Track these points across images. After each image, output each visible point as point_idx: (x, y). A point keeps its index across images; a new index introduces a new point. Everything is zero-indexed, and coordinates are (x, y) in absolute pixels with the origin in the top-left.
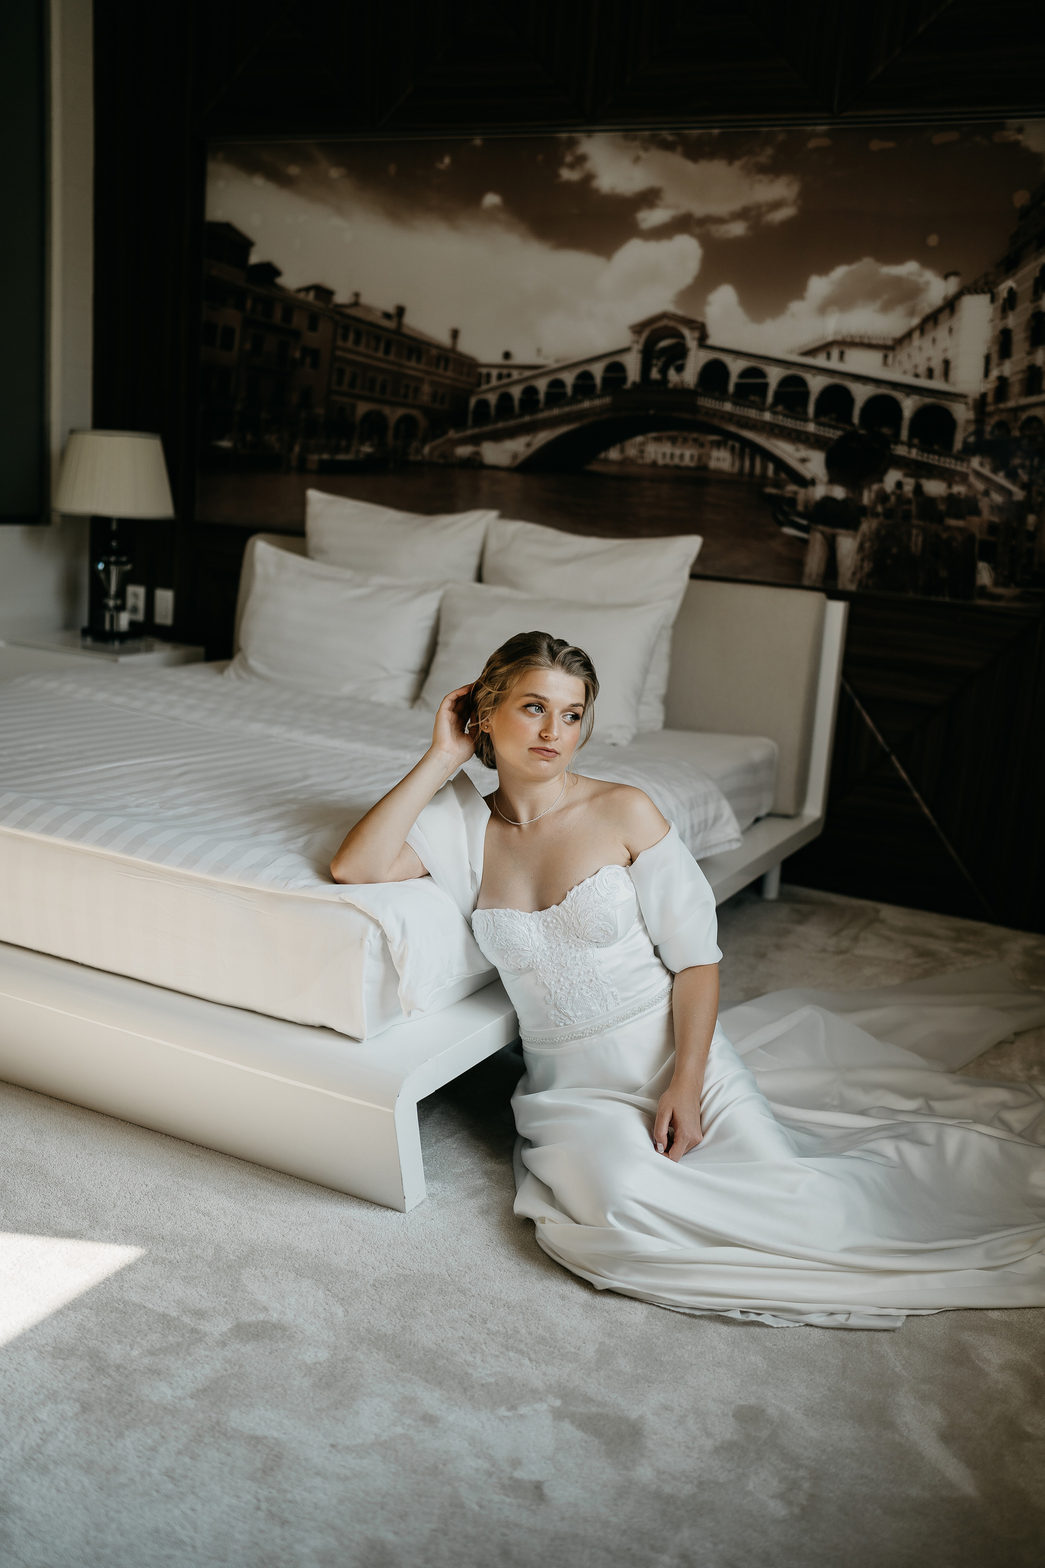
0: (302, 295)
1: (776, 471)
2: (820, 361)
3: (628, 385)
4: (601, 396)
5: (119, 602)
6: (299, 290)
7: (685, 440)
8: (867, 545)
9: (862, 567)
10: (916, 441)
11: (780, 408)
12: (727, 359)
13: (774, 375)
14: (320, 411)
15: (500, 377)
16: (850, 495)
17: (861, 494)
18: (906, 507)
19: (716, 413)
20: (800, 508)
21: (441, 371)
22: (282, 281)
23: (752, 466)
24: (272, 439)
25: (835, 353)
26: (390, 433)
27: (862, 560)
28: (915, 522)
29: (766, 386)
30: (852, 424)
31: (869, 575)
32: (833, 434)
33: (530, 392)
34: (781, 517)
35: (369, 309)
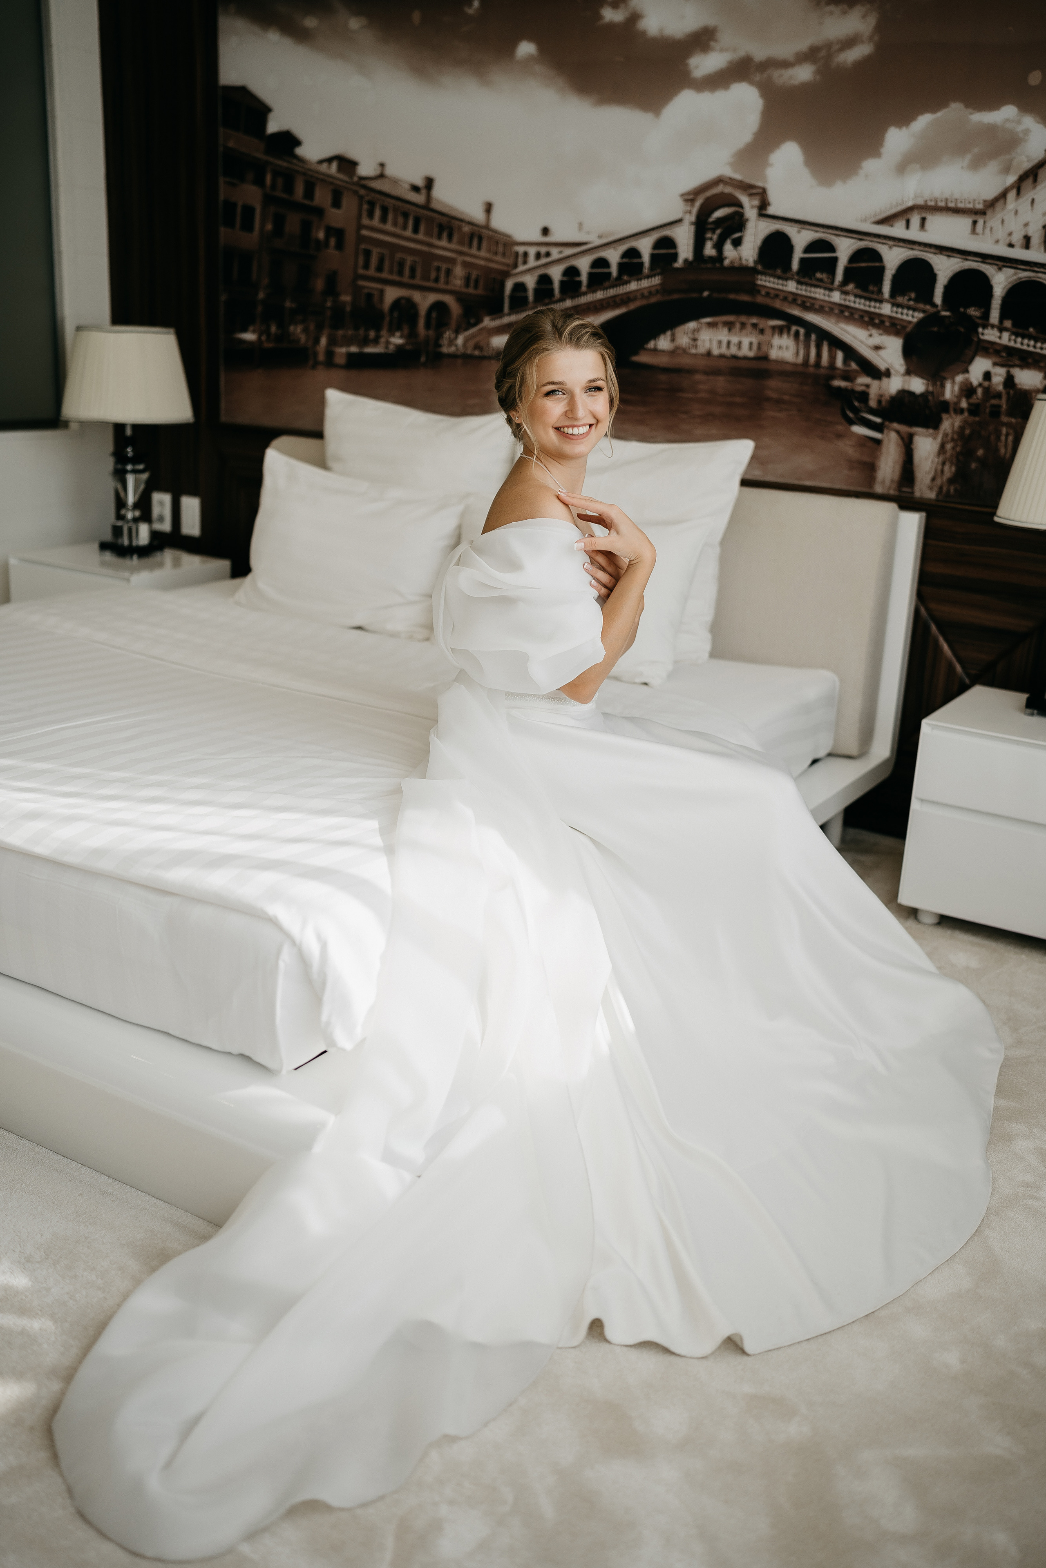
0: (324, 167)
1: (846, 361)
2: (898, 230)
3: (679, 263)
4: (648, 277)
5: (137, 513)
6: (321, 162)
7: (743, 325)
8: (949, 446)
9: (942, 471)
10: (1008, 324)
11: (850, 287)
12: (790, 230)
13: (845, 248)
14: (346, 298)
15: (538, 256)
16: (931, 389)
17: (943, 386)
18: (994, 402)
19: (776, 294)
20: (873, 403)
21: (474, 251)
22: (300, 151)
23: (819, 355)
24: (297, 330)
25: (915, 220)
26: (421, 322)
27: (944, 463)
28: (1005, 419)
29: (835, 260)
30: (934, 305)
31: (951, 481)
32: (913, 317)
33: (572, 272)
34: (851, 415)
35: (395, 182)
